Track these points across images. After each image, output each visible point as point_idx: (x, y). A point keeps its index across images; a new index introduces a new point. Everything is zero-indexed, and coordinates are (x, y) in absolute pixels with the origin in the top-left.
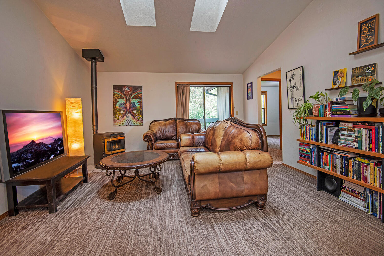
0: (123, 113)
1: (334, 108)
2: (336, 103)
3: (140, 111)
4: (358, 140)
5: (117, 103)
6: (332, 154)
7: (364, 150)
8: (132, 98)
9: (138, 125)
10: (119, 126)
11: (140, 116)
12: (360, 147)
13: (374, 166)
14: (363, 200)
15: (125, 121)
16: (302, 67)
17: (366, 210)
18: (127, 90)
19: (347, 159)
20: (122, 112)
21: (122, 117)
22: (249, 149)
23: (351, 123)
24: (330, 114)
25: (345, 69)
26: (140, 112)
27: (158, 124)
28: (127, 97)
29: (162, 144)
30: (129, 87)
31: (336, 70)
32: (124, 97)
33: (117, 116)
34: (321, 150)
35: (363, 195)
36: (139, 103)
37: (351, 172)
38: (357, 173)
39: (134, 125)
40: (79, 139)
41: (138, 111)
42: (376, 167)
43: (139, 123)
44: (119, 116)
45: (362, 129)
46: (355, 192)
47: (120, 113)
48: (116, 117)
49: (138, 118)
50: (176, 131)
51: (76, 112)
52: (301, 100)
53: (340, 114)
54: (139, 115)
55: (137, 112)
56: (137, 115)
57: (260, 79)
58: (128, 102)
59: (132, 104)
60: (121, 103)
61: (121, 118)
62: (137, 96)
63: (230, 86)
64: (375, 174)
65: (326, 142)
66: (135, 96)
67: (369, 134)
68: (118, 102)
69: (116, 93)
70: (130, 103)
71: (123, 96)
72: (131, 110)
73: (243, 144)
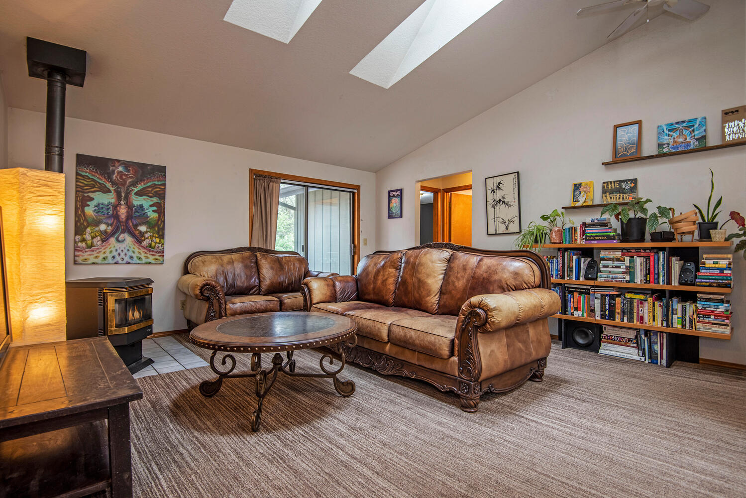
0: (105, 231)
1: (589, 231)
2: (590, 225)
3: (159, 227)
4: (630, 271)
5: (88, 203)
6: (588, 294)
7: (639, 283)
8: (136, 194)
9: (150, 263)
10: (94, 263)
11: (158, 240)
12: (632, 280)
13: (653, 301)
14: (635, 347)
15: (111, 252)
16: (518, 173)
17: (643, 359)
18: (121, 172)
19: (612, 297)
20: (103, 227)
21: (103, 241)
22: (531, 287)
23: (619, 251)
24: (583, 239)
25: (591, 182)
26: (157, 229)
27: (215, 260)
28: (122, 191)
29: (246, 304)
30: (127, 165)
31: (577, 182)
32: (111, 189)
33: (88, 237)
34: (568, 290)
35: (635, 341)
36: (155, 208)
37: (618, 314)
38: (628, 313)
39: (138, 261)
40: (53, 292)
41: (151, 225)
42: (656, 302)
43: (154, 257)
44: (93, 238)
45: (635, 257)
46: (622, 340)
47: (97, 229)
48: (84, 240)
49: (150, 246)
50: (259, 275)
51: (47, 212)
52: (513, 222)
53: (599, 240)
54: (155, 237)
55: (149, 230)
56: (147, 238)
57: (419, 185)
58: (123, 202)
59: (135, 209)
60: (102, 204)
61: (99, 243)
62: (150, 189)
63: (354, 192)
64: (654, 311)
65: (578, 278)
66: (144, 188)
67: (646, 262)
68: (92, 199)
69: (87, 176)
70: (130, 206)
71: (108, 185)
72: (131, 224)
73: (521, 280)
